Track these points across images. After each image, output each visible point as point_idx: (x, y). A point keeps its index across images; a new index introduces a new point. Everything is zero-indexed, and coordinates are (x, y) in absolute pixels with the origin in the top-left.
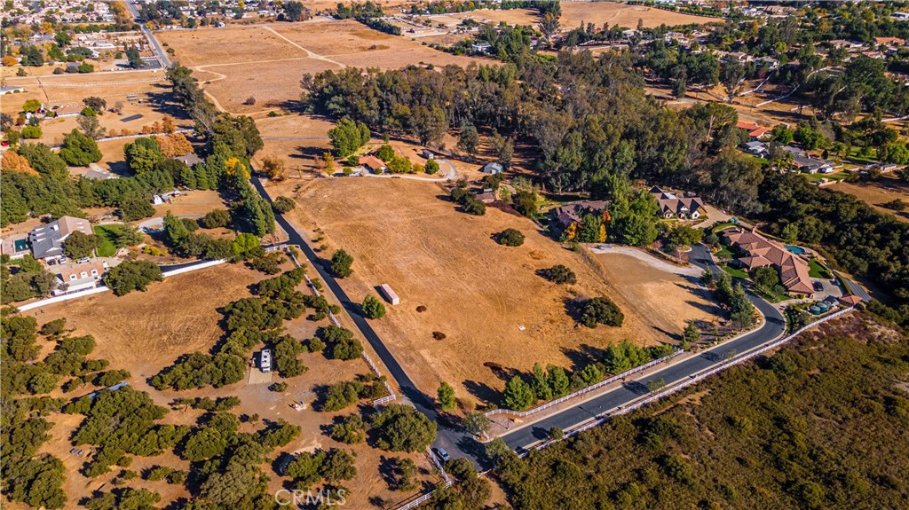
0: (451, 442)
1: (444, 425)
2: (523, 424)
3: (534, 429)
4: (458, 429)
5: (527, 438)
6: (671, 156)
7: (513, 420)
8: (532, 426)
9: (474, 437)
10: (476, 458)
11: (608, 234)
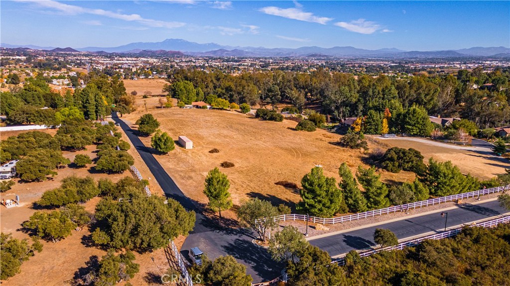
0: (216, 244)
1: (211, 227)
2: (329, 232)
3: (345, 237)
4: (230, 232)
5: (338, 247)
6: (428, 97)
7: (314, 228)
8: (343, 235)
9: (254, 241)
10: (253, 264)
11: (390, 127)
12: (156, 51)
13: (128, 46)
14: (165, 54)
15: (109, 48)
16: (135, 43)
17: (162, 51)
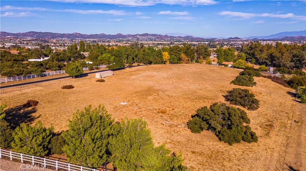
12: (295, 37)
13: (277, 34)
14: (302, 38)
15: (266, 36)
16: (283, 33)
17: (300, 36)
